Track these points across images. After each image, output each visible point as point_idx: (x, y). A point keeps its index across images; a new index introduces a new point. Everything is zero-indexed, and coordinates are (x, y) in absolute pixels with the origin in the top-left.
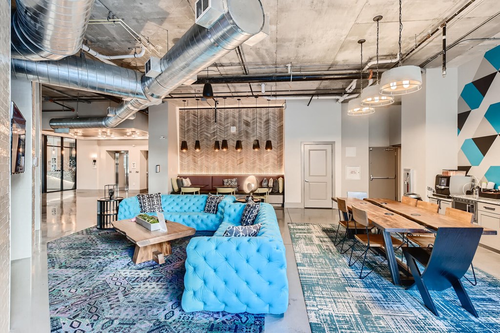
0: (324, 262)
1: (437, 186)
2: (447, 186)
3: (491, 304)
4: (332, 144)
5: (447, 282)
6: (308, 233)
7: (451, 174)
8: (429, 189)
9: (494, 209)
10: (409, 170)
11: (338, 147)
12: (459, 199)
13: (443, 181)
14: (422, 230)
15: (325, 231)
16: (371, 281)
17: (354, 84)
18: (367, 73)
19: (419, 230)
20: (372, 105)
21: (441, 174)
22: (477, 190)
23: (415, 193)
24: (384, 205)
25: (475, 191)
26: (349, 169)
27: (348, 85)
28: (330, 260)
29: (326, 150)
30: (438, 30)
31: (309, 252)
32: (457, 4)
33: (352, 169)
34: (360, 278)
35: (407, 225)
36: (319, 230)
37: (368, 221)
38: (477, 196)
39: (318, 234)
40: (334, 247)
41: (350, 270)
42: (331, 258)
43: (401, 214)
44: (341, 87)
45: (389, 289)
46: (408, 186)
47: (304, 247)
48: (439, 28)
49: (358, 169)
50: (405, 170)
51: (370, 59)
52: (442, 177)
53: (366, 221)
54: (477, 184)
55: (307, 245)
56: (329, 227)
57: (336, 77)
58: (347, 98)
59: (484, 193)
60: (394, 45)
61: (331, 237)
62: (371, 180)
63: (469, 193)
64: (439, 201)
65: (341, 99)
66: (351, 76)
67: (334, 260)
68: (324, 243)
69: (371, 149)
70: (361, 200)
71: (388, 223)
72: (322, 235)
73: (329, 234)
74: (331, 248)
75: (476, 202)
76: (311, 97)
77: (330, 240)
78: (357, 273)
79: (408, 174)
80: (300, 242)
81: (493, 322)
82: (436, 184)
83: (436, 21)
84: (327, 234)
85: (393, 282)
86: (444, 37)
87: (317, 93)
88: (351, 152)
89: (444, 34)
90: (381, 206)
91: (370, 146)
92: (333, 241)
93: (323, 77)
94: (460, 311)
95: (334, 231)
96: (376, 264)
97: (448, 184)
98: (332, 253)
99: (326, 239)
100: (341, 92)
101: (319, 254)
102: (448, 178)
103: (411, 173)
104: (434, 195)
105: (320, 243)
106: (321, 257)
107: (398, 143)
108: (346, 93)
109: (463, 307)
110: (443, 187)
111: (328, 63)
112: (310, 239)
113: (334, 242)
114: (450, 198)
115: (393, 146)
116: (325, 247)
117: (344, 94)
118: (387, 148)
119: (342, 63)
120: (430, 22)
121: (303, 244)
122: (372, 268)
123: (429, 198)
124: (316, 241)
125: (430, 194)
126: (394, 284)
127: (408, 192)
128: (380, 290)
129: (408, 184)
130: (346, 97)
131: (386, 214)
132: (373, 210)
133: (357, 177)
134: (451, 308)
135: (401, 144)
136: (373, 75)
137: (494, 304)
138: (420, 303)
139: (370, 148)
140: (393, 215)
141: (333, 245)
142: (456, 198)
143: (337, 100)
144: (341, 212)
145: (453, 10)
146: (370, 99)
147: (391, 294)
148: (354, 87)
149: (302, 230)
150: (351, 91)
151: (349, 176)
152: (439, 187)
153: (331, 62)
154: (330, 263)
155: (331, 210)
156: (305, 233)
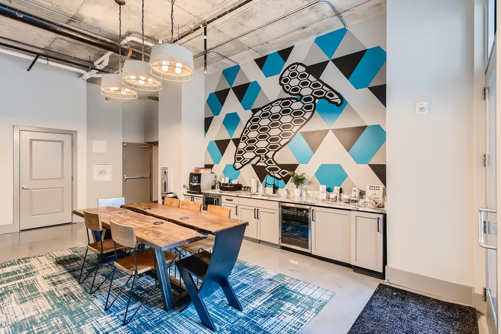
0: (61, 322)
1: (191, 183)
2: (198, 183)
3: (245, 289)
4: (73, 134)
5: (215, 284)
6: (27, 275)
7: (202, 171)
8: (184, 186)
9: (232, 200)
10: (167, 168)
11: (82, 139)
12: (208, 194)
13: (195, 178)
14: (198, 237)
15: (61, 262)
16: (140, 320)
17: (106, 58)
18: (125, 49)
19: (196, 237)
20: (135, 86)
21: (193, 171)
22: (218, 184)
23: (172, 192)
24: (147, 211)
25: (217, 185)
26: (97, 168)
27: (98, 59)
28: (72, 313)
29: (62, 142)
30: (199, 28)
31: (27, 316)
32: (215, 10)
33: (102, 167)
34: (124, 325)
35: (182, 235)
36: (50, 263)
37: (135, 241)
38: (219, 190)
39: (48, 272)
40: (79, 287)
41: (108, 318)
42: (73, 309)
43: (169, 220)
44: (88, 59)
45: (162, 322)
46: (165, 185)
47: (17, 308)
48: (201, 26)
49: (109, 169)
50: (163, 168)
51: (129, 34)
52: (195, 175)
53: (133, 241)
54: (218, 180)
55: (23, 301)
56: (67, 253)
57: (80, 36)
58: (95, 76)
59: (224, 188)
60: (156, 27)
61: (71, 271)
62: (125, 180)
63: (213, 188)
64: (193, 197)
65: (88, 75)
66: (104, 44)
67: (81, 310)
68: (59, 286)
69: (125, 145)
70: (118, 209)
71: (162, 237)
72: (55, 271)
73: (68, 265)
74: (73, 289)
75: (220, 196)
76: (34, 58)
77: (70, 276)
78: (118, 316)
79: (165, 172)
80: (6, 301)
81: (252, 309)
82: (190, 182)
83: (197, 19)
84: (65, 267)
85: (165, 309)
86: (205, 37)
87: (46, 54)
88: (100, 146)
89: (205, 34)
90: (145, 213)
91: (124, 142)
92: (75, 277)
93: (59, 29)
94: (229, 312)
95: (76, 259)
96: (141, 289)
97: (199, 182)
98: (75, 298)
99: (63, 278)
100: (88, 65)
101: (50, 311)
102: (199, 176)
103: (168, 171)
104: (188, 192)
105: (53, 287)
106: (54, 315)
107: (154, 140)
108: (94, 68)
109: (230, 305)
110: (195, 184)
111: (67, 11)
112: (32, 288)
113: (78, 278)
114: (201, 193)
115: (148, 143)
116: (62, 293)
117: (92, 68)
118: (142, 145)
119: (89, 21)
120: (191, 17)
121: (14, 303)
122: (138, 299)
123: (184, 195)
124: (44, 287)
125: (185, 191)
126: (167, 311)
127: (165, 191)
128: (152, 329)
129: (165, 183)
130: (93, 74)
131: (155, 223)
132: (138, 221)
133: (108, 177)
134: (223, 313)
135: (158, 142)
136: (133, 54)
137: (246, 288)
138: (197, 323)
139: (123, 143)
140: (162, 223)
141: (76, 283)
142: (206, 193)
143: (81, 75)
144: (90, 231)
145: (211, 14)
146: (133, 77)
147: (166, 329)
148: (106, 63)
149: (14, 273)
150: (101, 67)
151: (97, 178)
152: (193, 184)
153: (73, 14)
154: (72, 319)
155: (70, 226)
156: (20, 278)
